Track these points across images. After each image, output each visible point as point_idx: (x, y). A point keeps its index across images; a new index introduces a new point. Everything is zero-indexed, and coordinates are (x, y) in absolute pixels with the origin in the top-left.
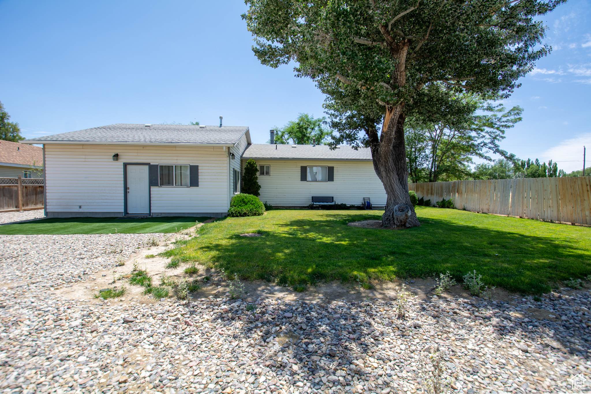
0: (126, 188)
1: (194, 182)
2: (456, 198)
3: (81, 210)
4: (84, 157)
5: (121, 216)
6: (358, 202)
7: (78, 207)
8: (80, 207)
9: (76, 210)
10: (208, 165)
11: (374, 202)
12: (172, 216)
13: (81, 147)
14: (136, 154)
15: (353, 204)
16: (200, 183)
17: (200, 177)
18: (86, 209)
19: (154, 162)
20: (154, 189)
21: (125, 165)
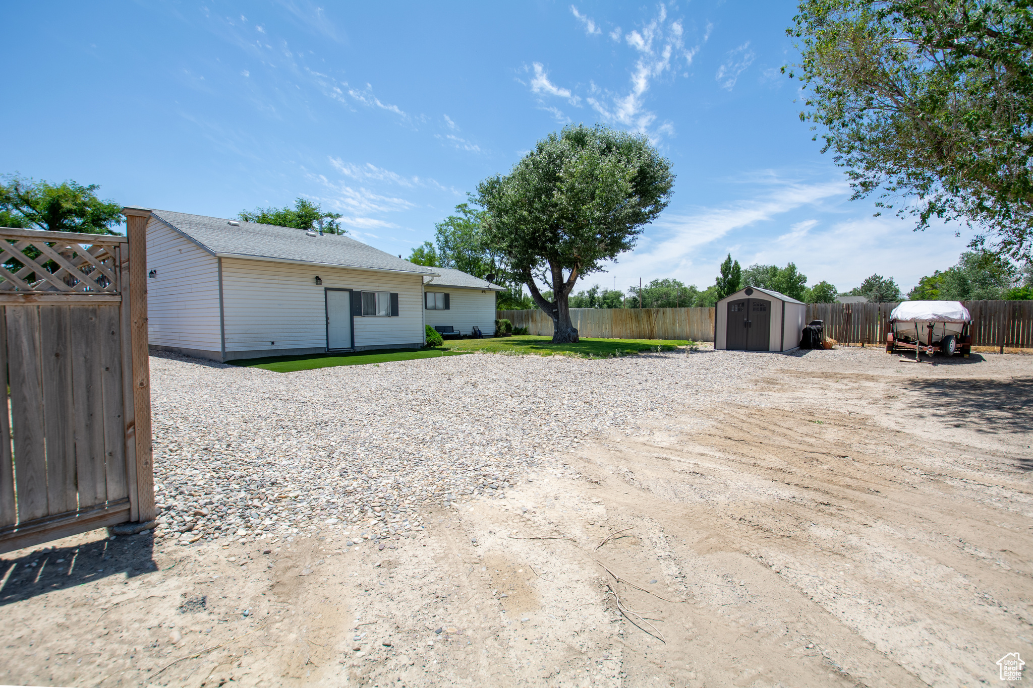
0: (327, 318)
1: (394, 311)
2: (531, 326)
3: (274, 347)
4: (277, 278)
5: (323, 352)
6: (469, 332)
7: (270, 344)
8: (273, 343)
9: (268, 347)
10: (406, 293)
11: (484, 332)
12: (375, 349)
13: (273, 265)
14: (338, 278)
15: (465, 333)
16: (400, 313)
17: (399, 306)
18: (282, 345)
19: (356, 289)
20: (357, 319)
21: (326, 289)
